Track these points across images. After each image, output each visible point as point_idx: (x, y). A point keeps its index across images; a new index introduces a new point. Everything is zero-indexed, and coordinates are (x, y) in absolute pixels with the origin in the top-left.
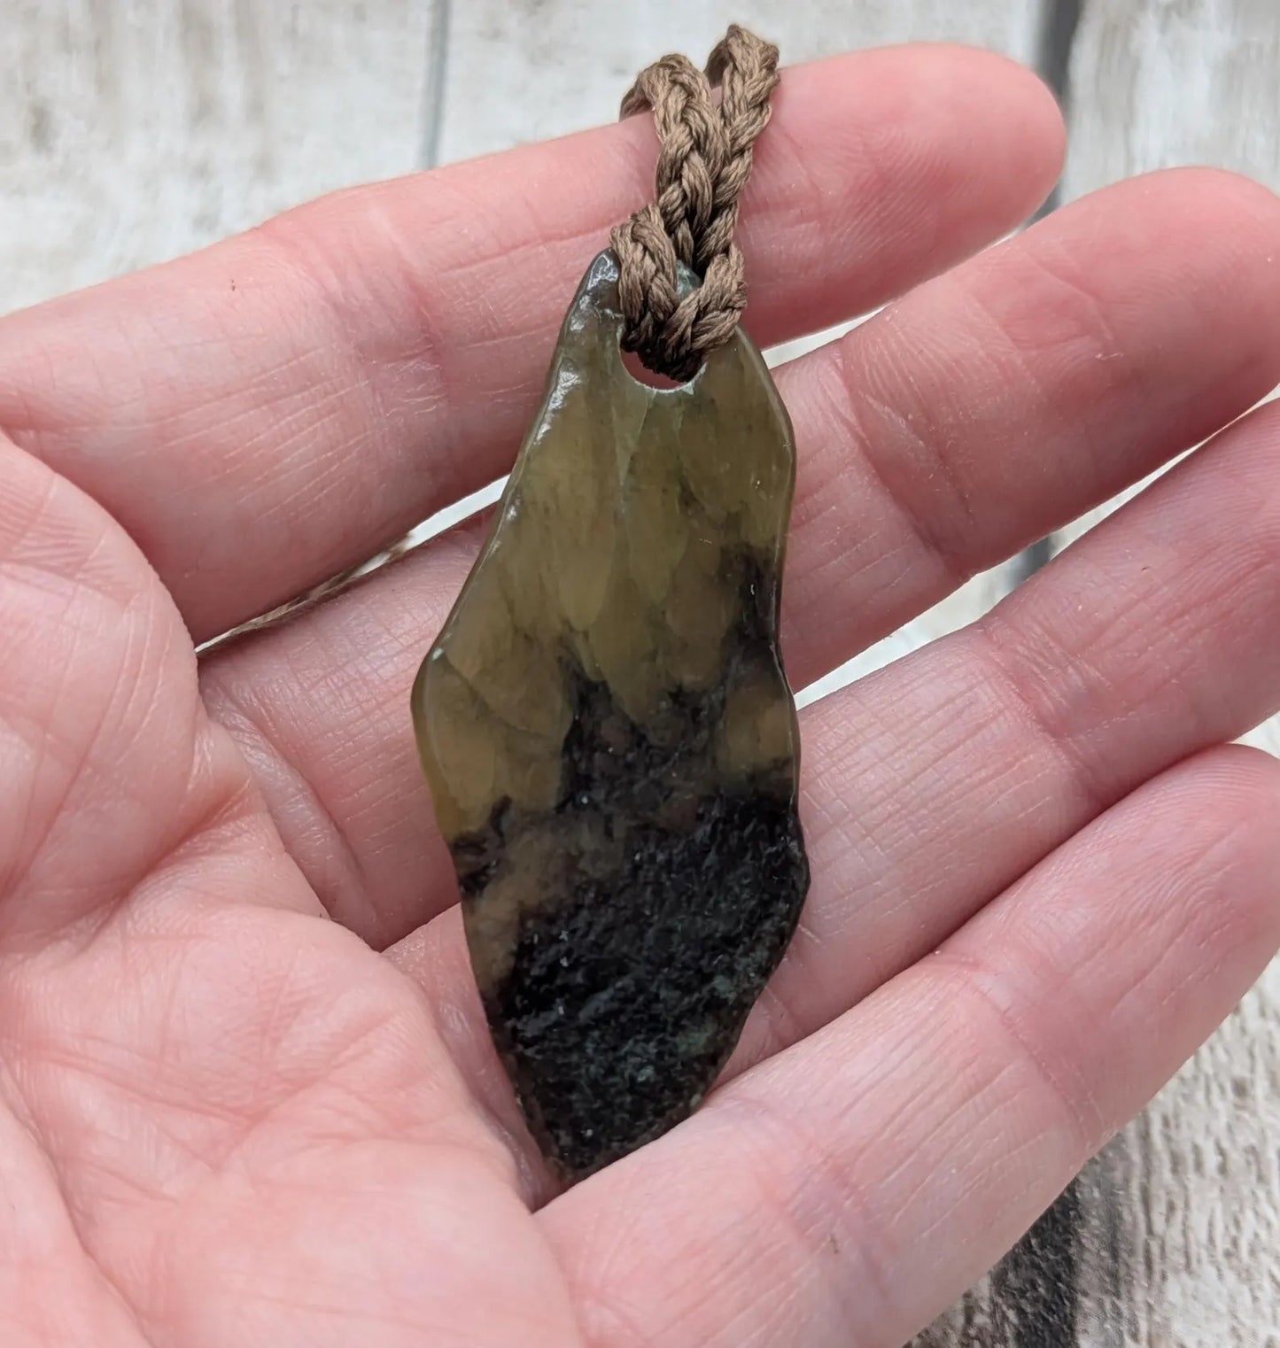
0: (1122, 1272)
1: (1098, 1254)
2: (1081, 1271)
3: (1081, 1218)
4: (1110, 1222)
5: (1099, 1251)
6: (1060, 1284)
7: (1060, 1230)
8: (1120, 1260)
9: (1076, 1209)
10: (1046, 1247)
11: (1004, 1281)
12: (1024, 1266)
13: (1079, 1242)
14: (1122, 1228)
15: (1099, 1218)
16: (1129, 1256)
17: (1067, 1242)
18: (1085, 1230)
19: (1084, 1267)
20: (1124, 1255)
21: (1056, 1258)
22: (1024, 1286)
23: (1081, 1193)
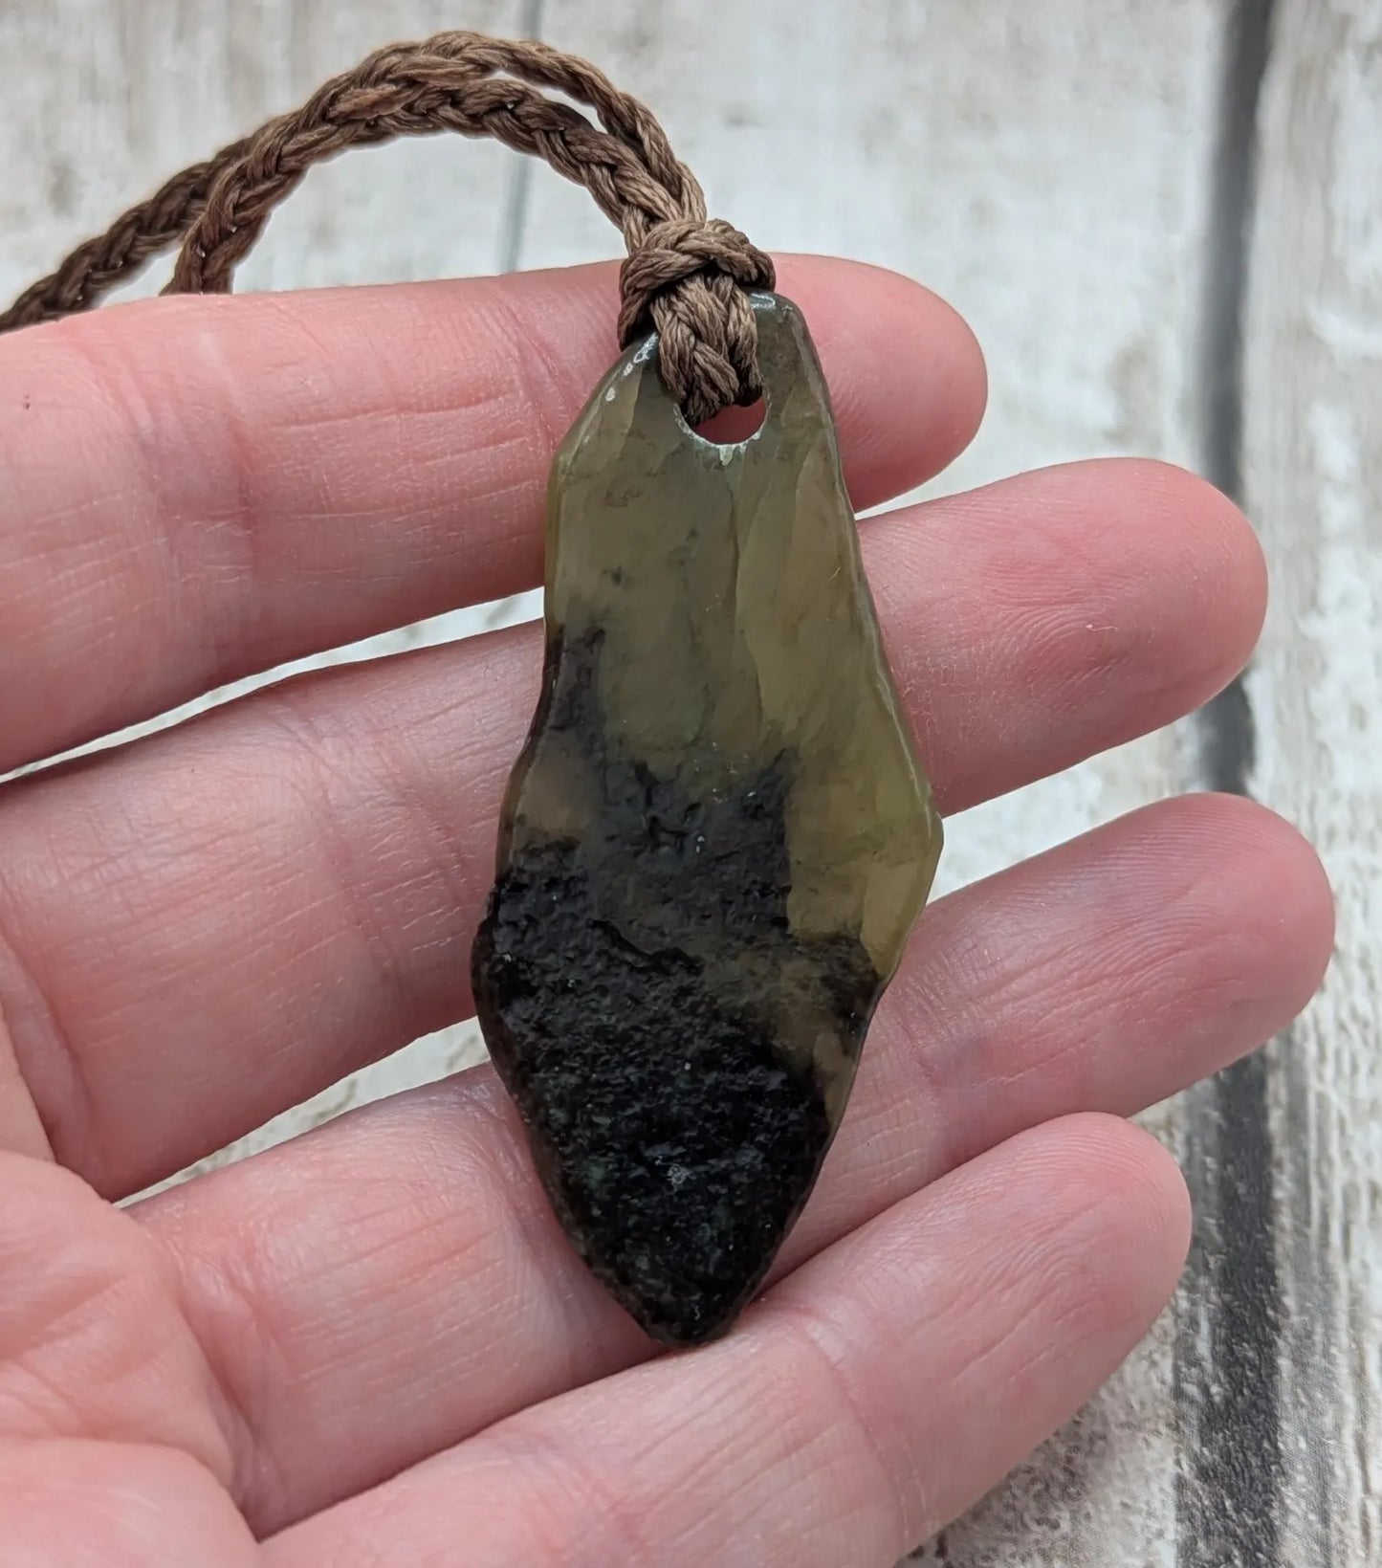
0: (1334, 1539)
1: (1306, 1518)
2: (1285, 1538)
3: (1284, 1473)
4: (1319, 1478)
5: (1306, 1513)
6: (1260, 1555)
7: (1260, 1488)
8: (1332, 1525)
9: (1278, 1463)
10: (1243, 1510)
11: (1193, 1552)
12: (1216, 1533)
13: (1282, 1502)
14: (1333, 1486)
15: (1306, 1473)
16: (1342, 1520)
17: (1268, 1503)
18: (1290, 1488)
19: (1288, 1534)
20: (1336, 1518)
21: (1256, 1523)
22: (1218, 1559)
23: (1285, 1444)
